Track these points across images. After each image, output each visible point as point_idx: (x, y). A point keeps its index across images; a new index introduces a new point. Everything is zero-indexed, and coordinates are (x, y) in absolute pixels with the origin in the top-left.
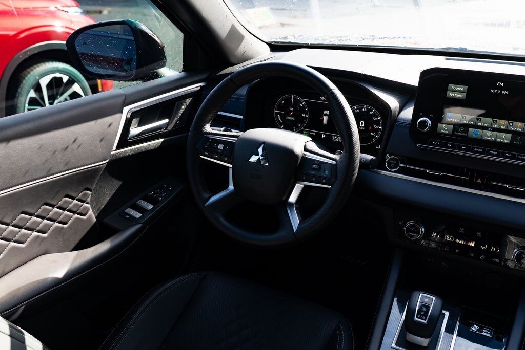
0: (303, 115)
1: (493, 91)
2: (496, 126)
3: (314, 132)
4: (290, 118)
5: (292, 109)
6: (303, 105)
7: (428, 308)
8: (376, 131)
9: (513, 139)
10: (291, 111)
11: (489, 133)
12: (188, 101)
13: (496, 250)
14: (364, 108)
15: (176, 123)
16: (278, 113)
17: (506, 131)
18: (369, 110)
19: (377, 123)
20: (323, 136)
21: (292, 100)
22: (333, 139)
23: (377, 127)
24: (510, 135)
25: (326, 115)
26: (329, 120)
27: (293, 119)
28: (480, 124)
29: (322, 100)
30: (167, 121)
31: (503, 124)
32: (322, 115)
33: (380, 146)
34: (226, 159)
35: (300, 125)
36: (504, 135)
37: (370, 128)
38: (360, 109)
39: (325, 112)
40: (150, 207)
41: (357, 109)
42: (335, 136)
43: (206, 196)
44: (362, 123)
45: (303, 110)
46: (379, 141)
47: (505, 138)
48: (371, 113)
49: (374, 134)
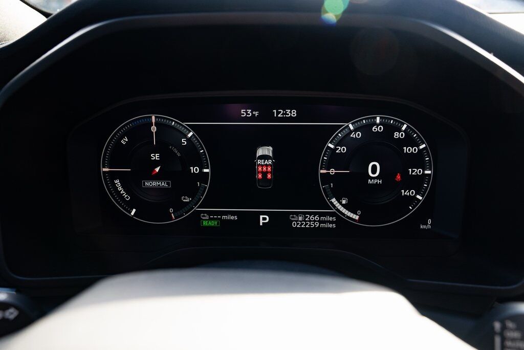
0: (195, 170)
3: (233, 213)
4: (155, 184)
5: (156, 157)
6: (189, 140)
8: (417, 183)
10: (156, 164)
14: (375, 124)
16: (113, 176)
18: (390, 129)
19: (417, 160)
20: (263, 220)
22: (294, 225)
23: (418, 171)
25: (263, 159)
27: (163, 184)
29: (246, 119)
32: (252, 162)
33: (430, 221)
35: (187, 200)
37: (399, 177)
38: (366, 129)
41: (356, 130)
42: (297, 214)
44: (374, 168)
45: (191, 155)
46: (426, 210)
48: (397, 135)
49: (412, 192)
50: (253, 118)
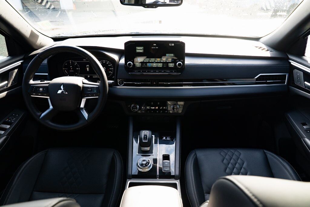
0: (77, 69)
1: (152, 48)
2: (156, 61)
3: (85, 75)
4: (71, 71)
5: (71, 67)
7: (147, 136)
9: (163, 65)
10: (71, 68)
11: (155, 64)
12: (16, 71)
13: (165, 108)
14: (104, 61)
15: (12, 83)
16: (65, 70)
17: (160, 62)
18: (106, 62)
19: (111, 67)
20: (89, 76)
21: (70, 62)
23: (111, 69)
24: (162, 64)
25: (88, 67)
26: (89, 69)
27: (73, 71)
28: (151, 61)
29: (84, 61)
30: (6, 82)
31: (158, 60)
32: (86, 67)
34: (45, 94)
35: (76, 74)
36: (160, 64)
37: (108, 70)
38: (102, 62)
39: (87, 66)
40: (8, 127)
42: (94, 76)
43: (39, 114)
44: (104, 68)
45: (76, 67)
46: (113, 75)
47: (160, 65)
49: (111, 72)
50: (85, 61)
